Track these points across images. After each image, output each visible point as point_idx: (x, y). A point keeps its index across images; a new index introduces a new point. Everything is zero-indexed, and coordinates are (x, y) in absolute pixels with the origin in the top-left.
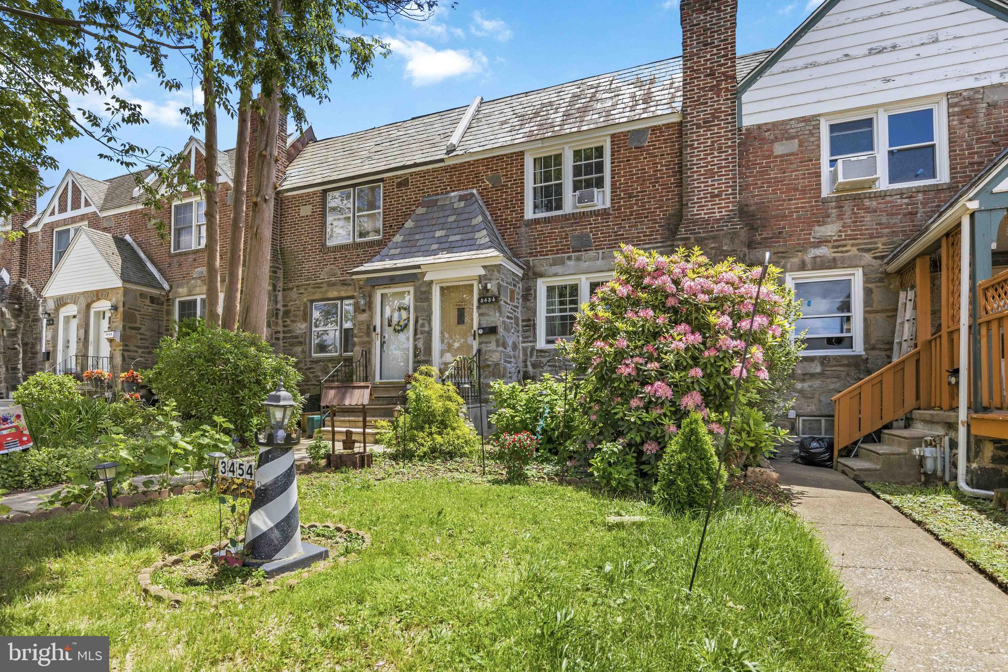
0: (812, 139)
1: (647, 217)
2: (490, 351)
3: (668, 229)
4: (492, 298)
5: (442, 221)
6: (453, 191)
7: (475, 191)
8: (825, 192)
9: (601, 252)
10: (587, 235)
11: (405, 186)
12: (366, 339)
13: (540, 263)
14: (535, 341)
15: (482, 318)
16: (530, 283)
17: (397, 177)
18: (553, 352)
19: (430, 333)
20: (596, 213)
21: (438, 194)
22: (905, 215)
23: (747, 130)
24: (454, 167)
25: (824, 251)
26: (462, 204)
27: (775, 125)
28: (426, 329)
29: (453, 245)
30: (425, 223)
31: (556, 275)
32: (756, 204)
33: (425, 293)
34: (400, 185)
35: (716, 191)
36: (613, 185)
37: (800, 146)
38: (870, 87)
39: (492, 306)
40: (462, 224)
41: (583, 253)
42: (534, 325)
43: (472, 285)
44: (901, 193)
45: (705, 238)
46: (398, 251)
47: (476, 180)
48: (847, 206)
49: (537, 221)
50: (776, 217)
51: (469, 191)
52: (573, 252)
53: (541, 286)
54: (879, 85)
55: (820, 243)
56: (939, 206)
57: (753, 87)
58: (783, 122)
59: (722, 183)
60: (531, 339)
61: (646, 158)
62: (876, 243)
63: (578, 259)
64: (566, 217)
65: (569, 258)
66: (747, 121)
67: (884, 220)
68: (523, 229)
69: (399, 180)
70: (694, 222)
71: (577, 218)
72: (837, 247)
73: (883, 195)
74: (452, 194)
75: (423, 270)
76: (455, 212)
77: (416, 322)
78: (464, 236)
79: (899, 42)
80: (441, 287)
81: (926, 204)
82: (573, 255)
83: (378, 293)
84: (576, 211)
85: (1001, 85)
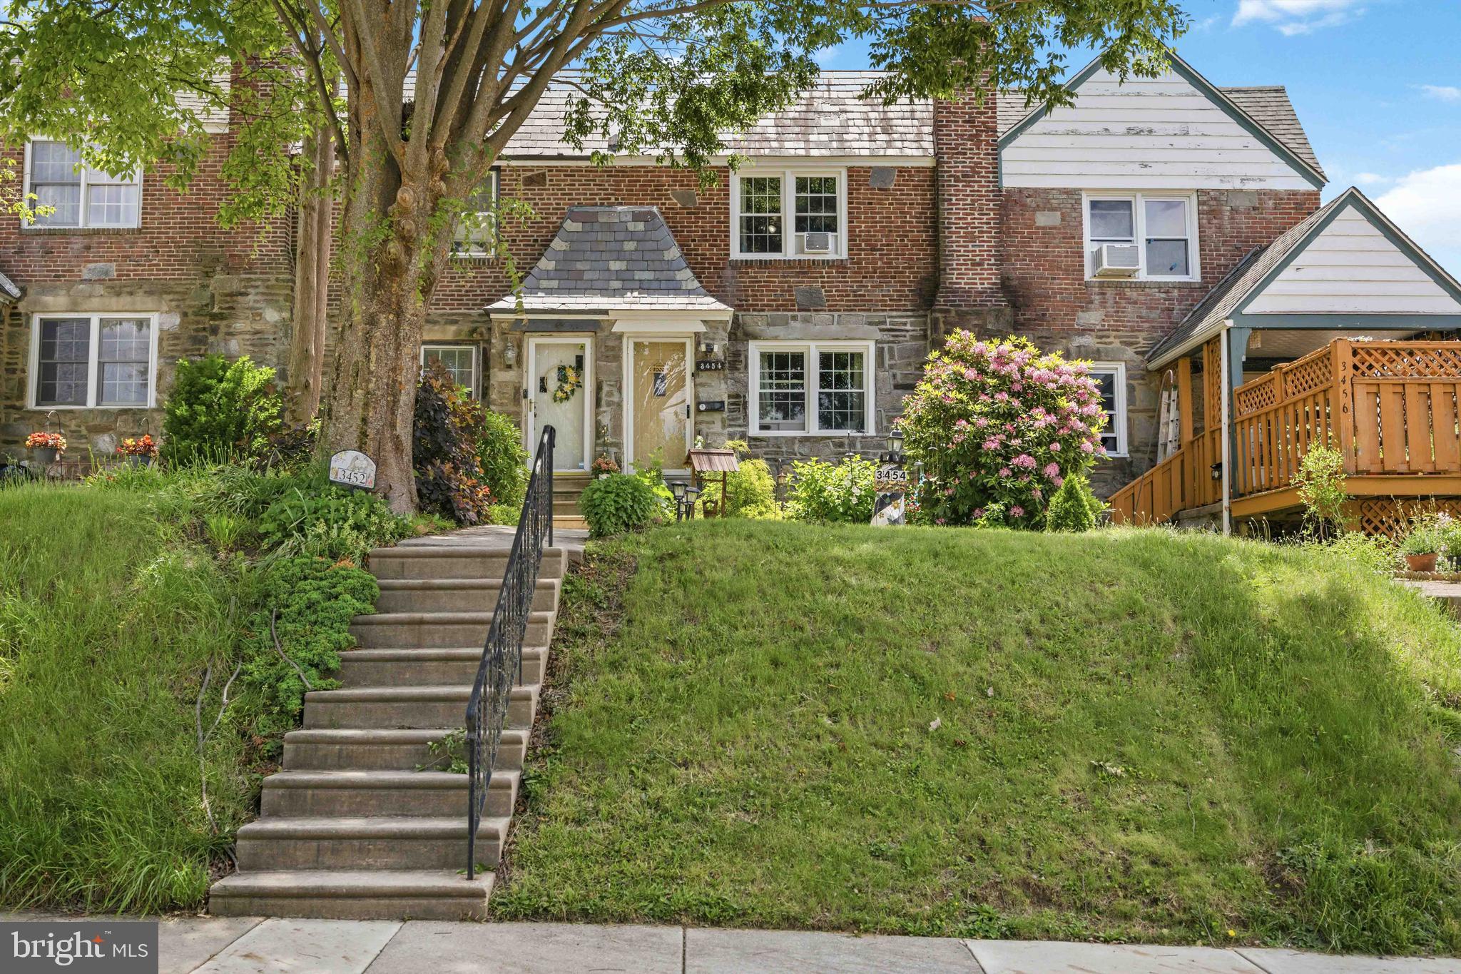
0: (1074, 215)
1: (894, 277)
2: (713, 433)
3: (920, 296)
4: (716, 364)
5: (613, 246)
6: (621, 204)
7: (655, 209)
8: (1088, 276)
9: (836, 314)
10: (818, 291)
11: (539, 184)
12: (512, 409)
13: (754, 321)
14: (746, 425)
16: (740, 347)
17: (525, 169)
18: (772, 442)
19: (620, 405)
20: (829, 264)
21: (596, 205)
22: (1163, 311)
23: (1007, 191)
24: (623, 171)
25: (1089, 340)
26: (641, 226)
27: (1036, 190)
28: (616, 399)
29: (646, 285)
30: (587, 246)
31: (776, 338)
32: (1018, 278)
33: (613, 348)
34: (529, 181)
35: (978, 259)
36: (851, 231)
37: (1063, 220)
38: (1129, 169)
39: (716, 374)
40: (648, 256)
41: (813, 314)
42: (745, 403)
43: (684, 344)
44: (1159, 286)
45: (967, 313)
46: (555, 284)
47: (657, 193)
48: (1110, 293)
49: (749, 264)
50: (1039, 296)
51: (645, 209)
52: (799, 310)
53: (755, 350)
54: (1137, 168)
55: (1083, 332)
56: (1192, 305)
57: (1014, 144)
58: (1046, 191)
59: (984, 249)
60: (741, 422)
61: (892, 204)
62: (1137, 337)
63: (806, 320)
64: (789, 264)
65: (794, 318)
66: (1008, 182)
67: (1144, 312)
68: (728, 272)
69: (529, 174)
70: (954, 292)
71: (804, 268)
72: (1101, 337)
73: (1142, 286)
74: (620, 208)
75: (611, 317)
76: (632, 236)
77: (599, 388)
78: (658, 275)
79: (1154, 127)
80: (636, 344)
81: (1180, 301)
82: (799, 314)
83: (532, 342)
84: (802, 257)
85: (1241, 191)
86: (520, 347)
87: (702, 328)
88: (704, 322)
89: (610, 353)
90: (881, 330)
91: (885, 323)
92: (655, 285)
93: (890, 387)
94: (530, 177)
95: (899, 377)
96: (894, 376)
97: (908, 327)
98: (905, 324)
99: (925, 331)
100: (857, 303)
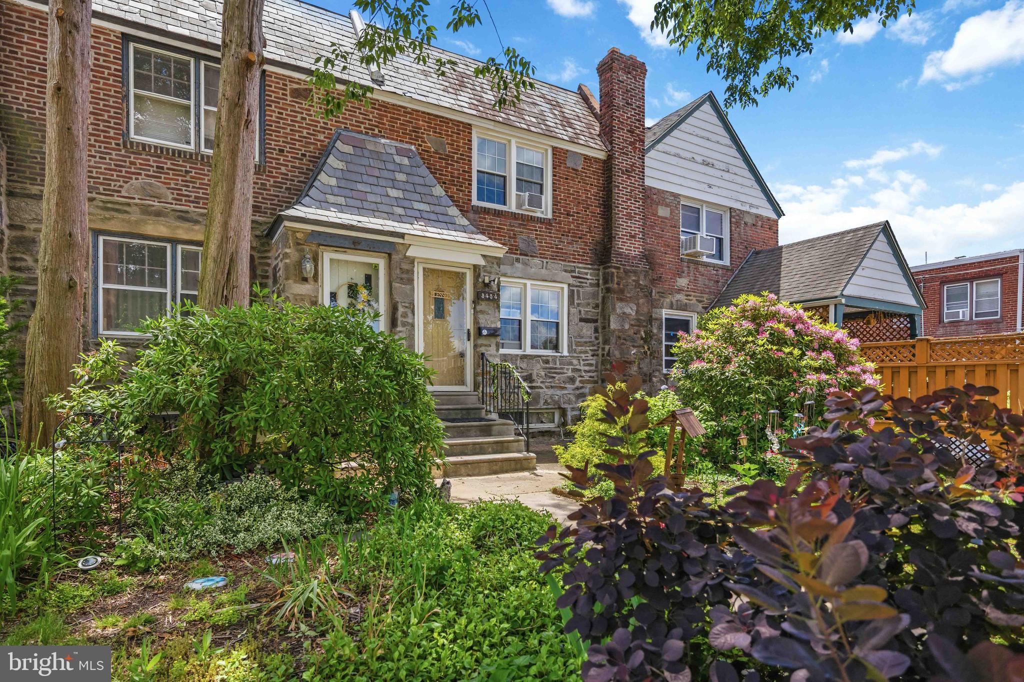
0: (676, 212)
1: (580, 238)
3: (596, 254)
4: (494, 295)
5: (387, 175)
6: (384, 137)
7: (413, 147)
8: (682, 254)
9: (545, 261)
10: (534, 241)
11: (306, 99)
15: (480, 316)
17: (292, 80)
19: (412, 326)
20: (541, 221)
21: (361, 132)
22: (714, 282)
23: (648, 189)
24: (384, 106)
25: (681, 297)
26: (405, 161)
27: (659, 190)
28: (408, 321)
29: (426, 216)
30: (363, 170)
31: (504, 275)
32: (651, 250)
33: (406, 272)
34: (296, 93)
35: (633, 233)
36: (554, 197)
37: (671, 213)
38: (702, 187)
39: (491, 303)
40: (419, 189)
41: (530, 258)
43: (464, 274)
44: (713, 266)
45: (630, 271)
46: (341, 200)
47: (415, 136)
48: (692, 267)
49: (486, 211)
50: (659, 264)
51: (406, 146)
52: (521, 254)
54: (706, 188)
55: (680, 291)
58: (663, 192)
59: (635, 227)
61: (579, 182)
62: (703, 297)
63: (526, 263)
64: (514, 216)
65: (518, 260)
66: (647, 182)
68: (471, 215)
69: (295, 86)
70: (620, 254)
71: (524, 221)
72: (687, 296)
73: (706, 265)
74: (383, 141)
75: (407, 241)
76: (401, 168)
77: (392, 309)
78: (433, 208)
79: (715, 163)
80: (424, 269)
81: (722, 277)
82: (521, 257)
83: (327, 256)
84: (520, 212)
85: (749, 213)
86: (315, 259)
87: (482, 262)
88: (484, 256)
89: (404, 276)
90: (573, 277)
91: (574, 271)
92: (433, 217)
93: (576, 320)
94: (296, 90)
95: (583, 312)
96: (580, 311)
97: (589, 277)
98: (586, 274)
99: (598, 280)
100: (558, 255)
